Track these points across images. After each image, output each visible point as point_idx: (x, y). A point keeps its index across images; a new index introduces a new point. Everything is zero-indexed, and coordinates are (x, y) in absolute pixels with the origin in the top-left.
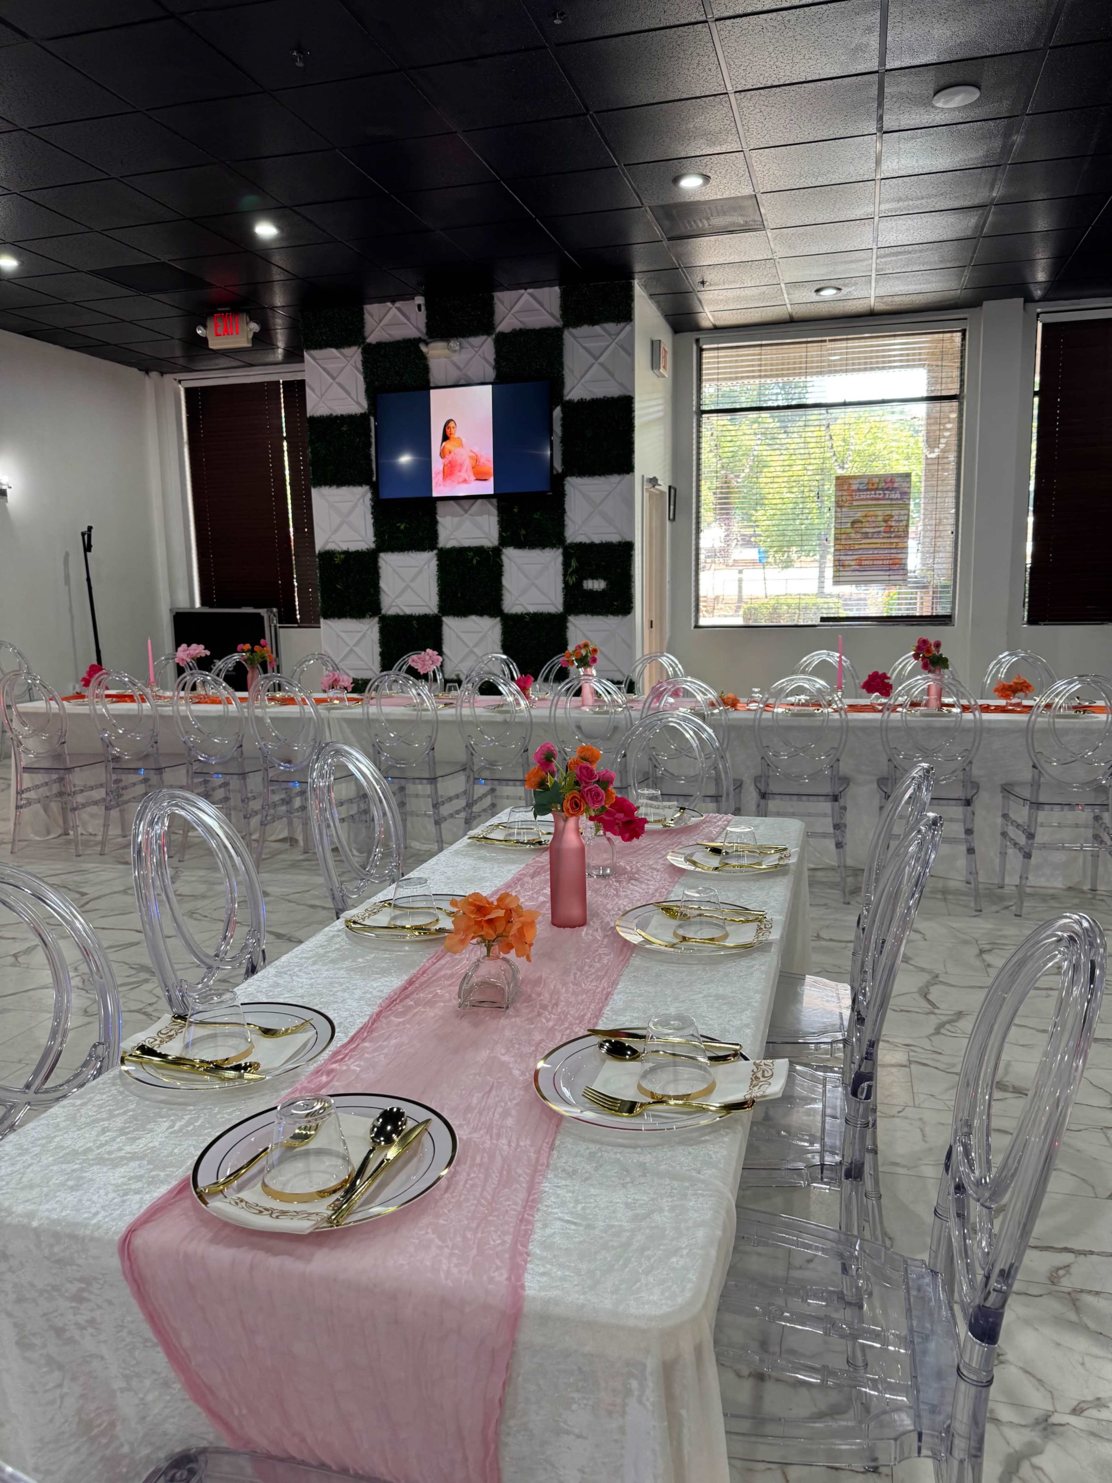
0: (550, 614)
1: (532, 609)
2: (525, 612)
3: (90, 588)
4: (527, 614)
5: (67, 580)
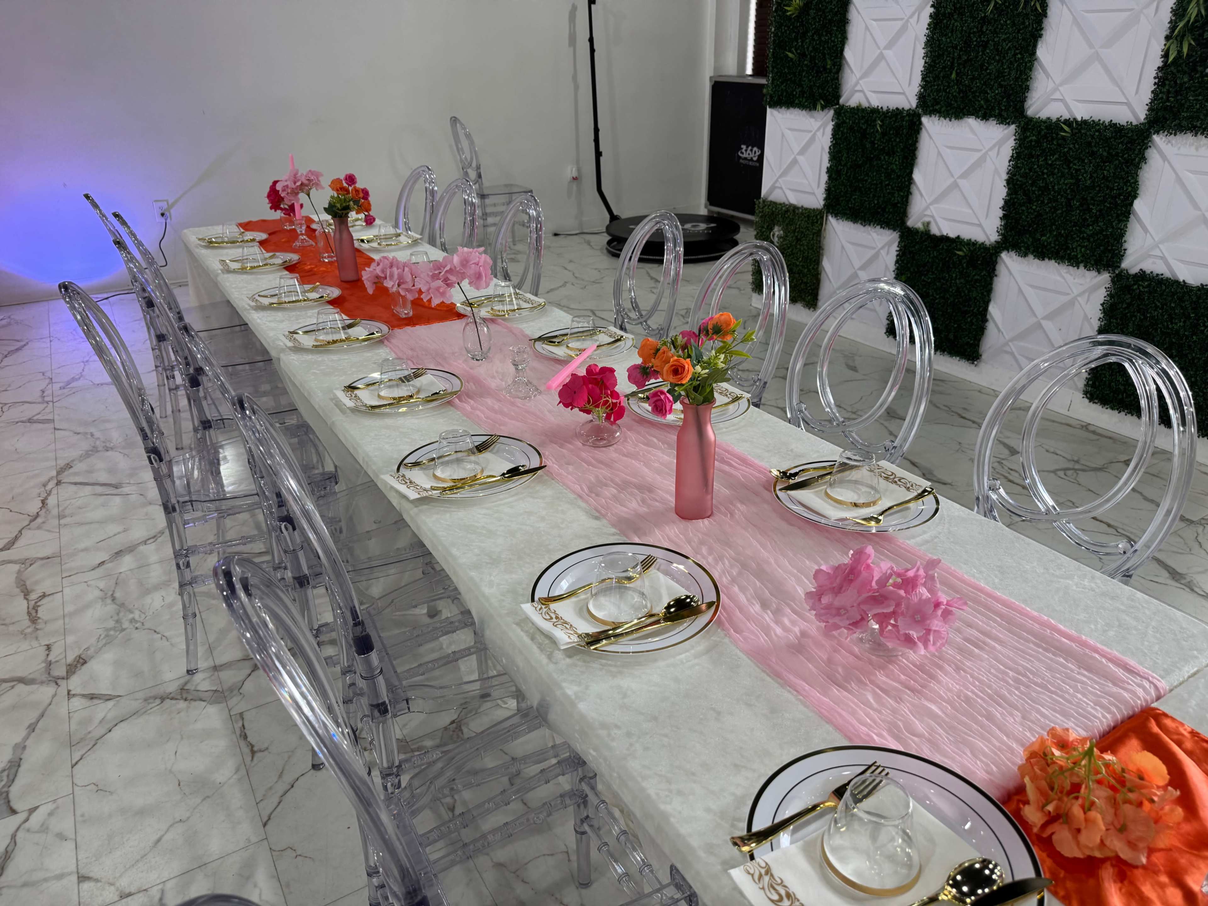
0: (1113, 126)
1: (1081, 113)
2: (1066, 116)
3: (592, 51)
4: (1067, 122)
5: (572, 40)
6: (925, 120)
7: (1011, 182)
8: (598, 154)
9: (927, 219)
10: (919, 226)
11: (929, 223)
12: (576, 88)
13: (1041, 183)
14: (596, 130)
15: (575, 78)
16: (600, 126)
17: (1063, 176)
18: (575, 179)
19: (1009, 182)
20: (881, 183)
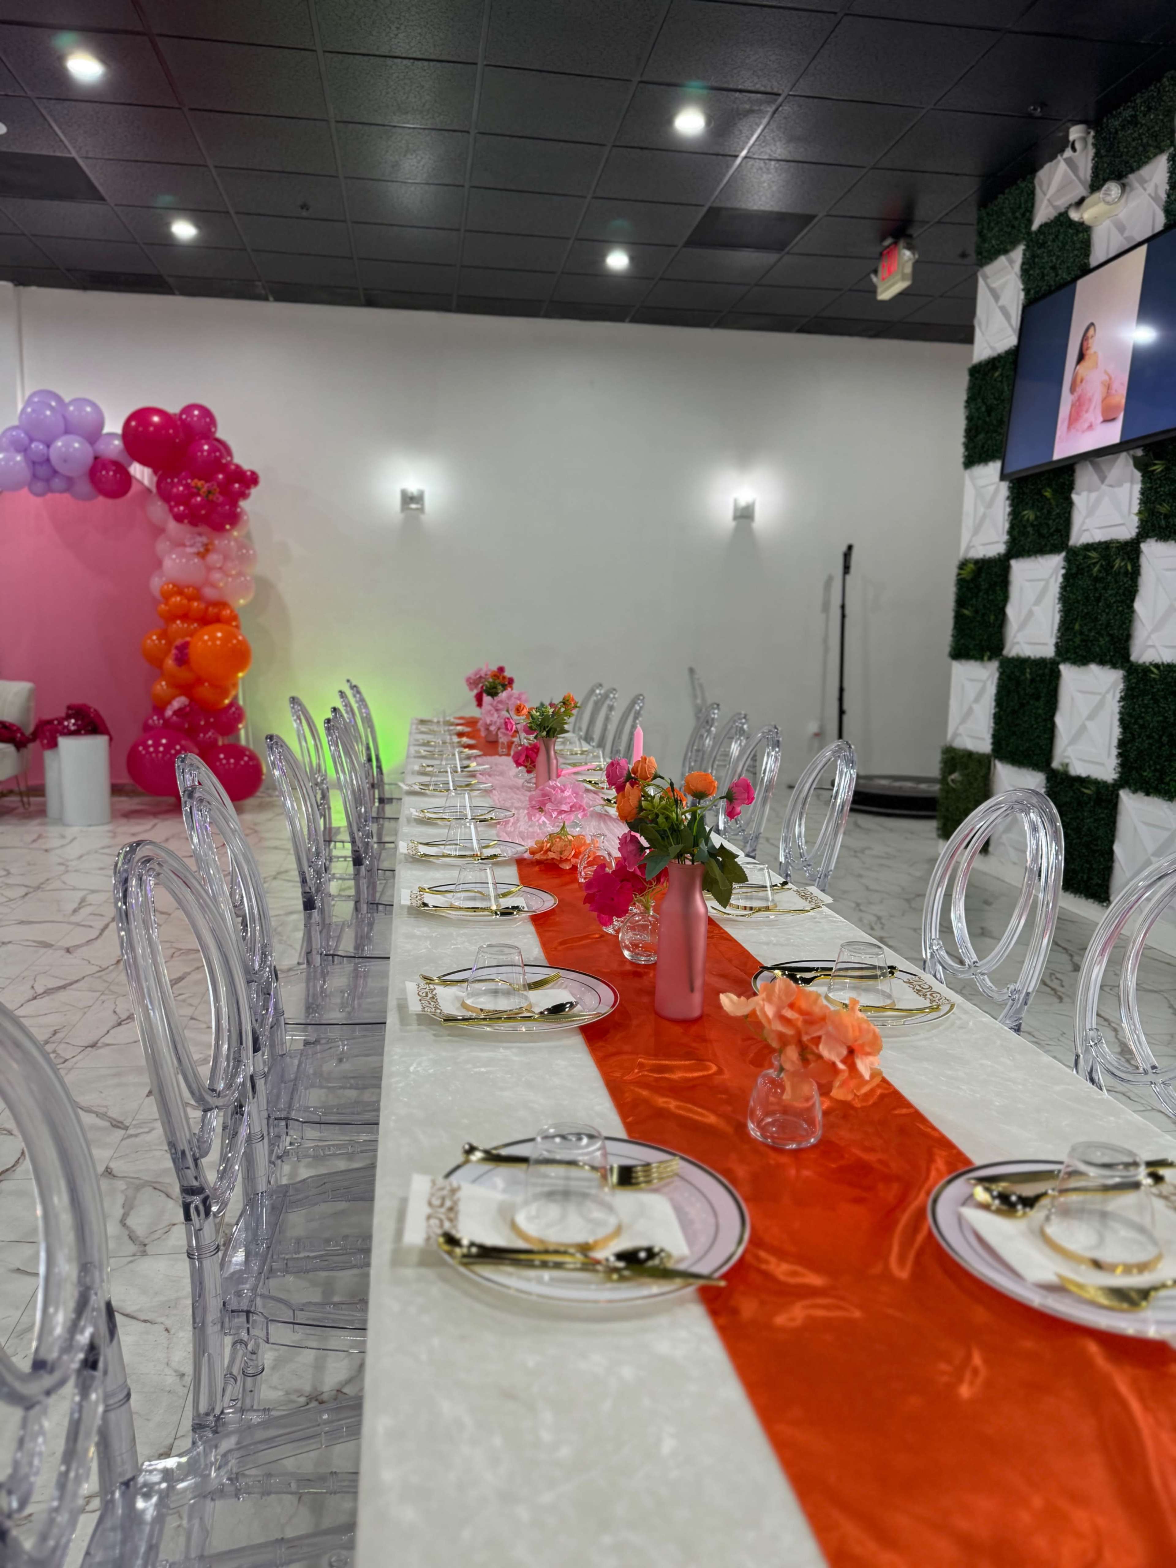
1: (1167, 657)
2: (1156, 660)
3: (843, 616)
4: (1157, 666)
5: (826, 607)
6: (1063, 668)
7: (1124, 722)
8: (842, 712)
9: (1066, 761)
10: (1060, 768)
11: (1067, 765)
12: (826, 650)
13: (1141, 722)
14: (841, 690)
15: (825, 640)
16: (846, 685)
17: (1155, 714)
18: (817, 735)
19: (1122, 720)
20: (1032, 726)
